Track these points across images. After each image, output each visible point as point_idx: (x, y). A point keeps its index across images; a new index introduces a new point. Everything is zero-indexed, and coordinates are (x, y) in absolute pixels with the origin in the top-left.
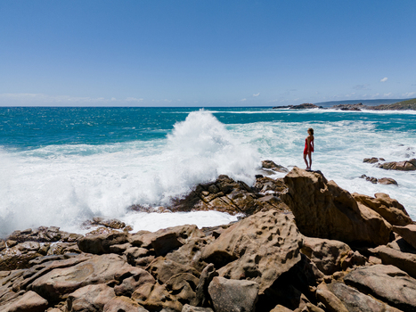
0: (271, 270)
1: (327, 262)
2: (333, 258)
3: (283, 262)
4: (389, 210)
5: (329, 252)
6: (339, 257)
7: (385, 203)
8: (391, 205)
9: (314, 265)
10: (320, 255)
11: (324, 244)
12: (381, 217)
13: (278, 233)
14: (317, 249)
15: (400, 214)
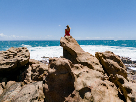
1: (35, 75)
2: (39, 74)
4: (105, 60)
5: (38, 71)
6: (43, 75)
7: (103, 56)
8: (108, 58)
9: (29, 75)
10: (34, 71)
11: (38, 66)
12: (98, 64)
13: (15, 55)
14: (34, 68)
15: (112, 65)
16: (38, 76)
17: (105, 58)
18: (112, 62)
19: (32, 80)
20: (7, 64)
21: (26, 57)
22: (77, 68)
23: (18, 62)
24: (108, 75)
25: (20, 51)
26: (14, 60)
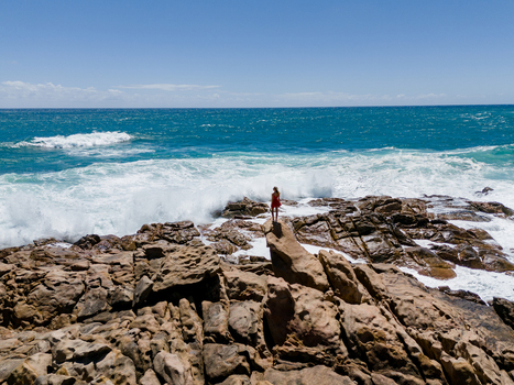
0: (170, 280)
1: (233, 291)
2: (239, 290)
3: (184, 278)
4: (330, 269)
5: (237, 285)
7: (329, 263)
8: (335, 267)
9: (223, 290)
10: (230, 285)
11: (236, 279)
12: (320, 274)
13: (198, 261)
14: (230, 281)
15: (339, 277)
16: (239, 293)
17: (331, 266)
18: (339, 272)
19: (230, 298)
20: (193, 276)
21: (216, 264)
22: (296, 290)
23: (208, 272)
24: (333, 290)
25: (204, 253)
26: (200, 269)
